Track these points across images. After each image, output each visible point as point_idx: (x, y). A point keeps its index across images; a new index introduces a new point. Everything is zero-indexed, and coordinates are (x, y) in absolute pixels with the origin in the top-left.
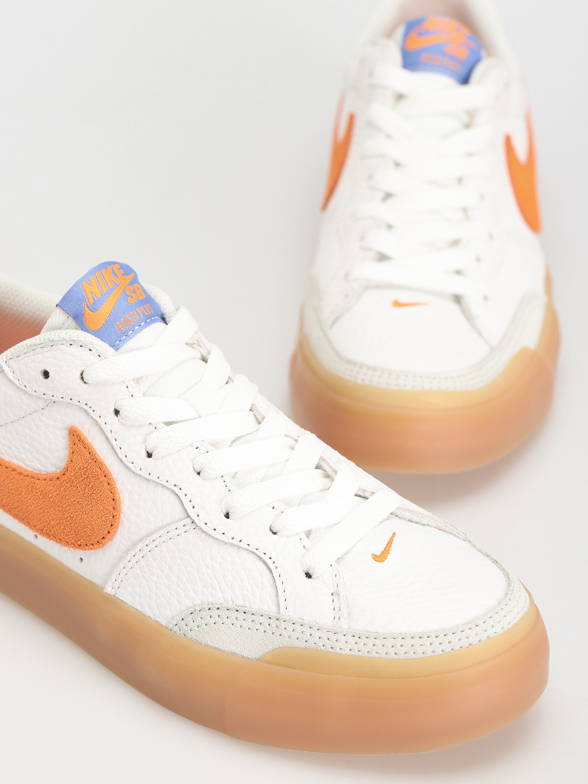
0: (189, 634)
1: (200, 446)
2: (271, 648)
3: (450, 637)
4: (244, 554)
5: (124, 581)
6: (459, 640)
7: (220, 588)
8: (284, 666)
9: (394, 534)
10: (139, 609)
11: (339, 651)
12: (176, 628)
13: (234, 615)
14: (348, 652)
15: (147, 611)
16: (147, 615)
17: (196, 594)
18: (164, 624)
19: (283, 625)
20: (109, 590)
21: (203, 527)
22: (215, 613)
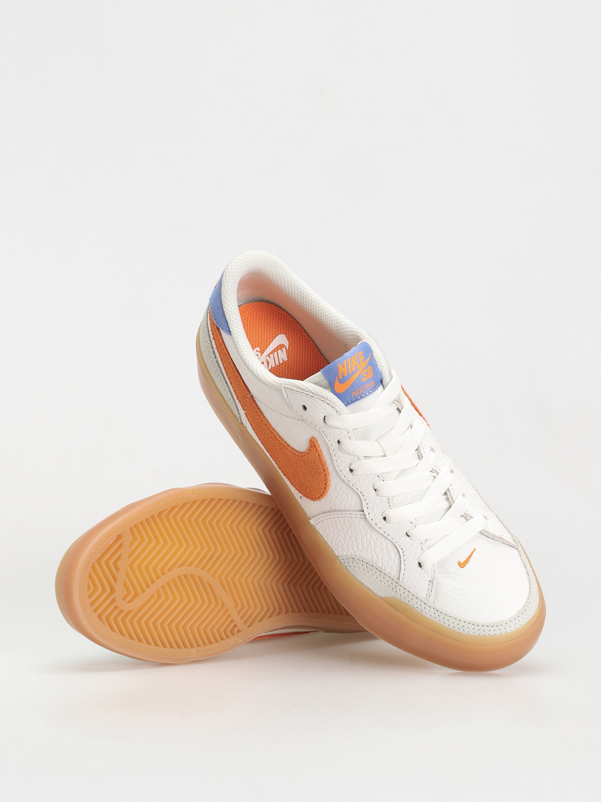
0: (348, 567)
1: (380, 476)
2: (389, 595)
3: (485, 628)
4: (388, 542)
5: (321, 523)
6: (489, 631)
7: (371, 553)
8: (393, 607)
9: (475, 549)
10: (326, 539)
11: (424, 614)
12: (342, 561)
13: (375, 570)
14: (429, 616)
15: (329, 543)
16: (329, 545)
17: (357, 550)
18: (337, 554)
19: (399, 587)
20: (312, 522)
21: (370, 521)
22: (365, 564)
